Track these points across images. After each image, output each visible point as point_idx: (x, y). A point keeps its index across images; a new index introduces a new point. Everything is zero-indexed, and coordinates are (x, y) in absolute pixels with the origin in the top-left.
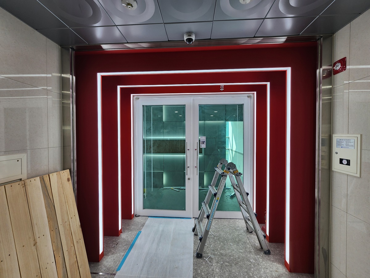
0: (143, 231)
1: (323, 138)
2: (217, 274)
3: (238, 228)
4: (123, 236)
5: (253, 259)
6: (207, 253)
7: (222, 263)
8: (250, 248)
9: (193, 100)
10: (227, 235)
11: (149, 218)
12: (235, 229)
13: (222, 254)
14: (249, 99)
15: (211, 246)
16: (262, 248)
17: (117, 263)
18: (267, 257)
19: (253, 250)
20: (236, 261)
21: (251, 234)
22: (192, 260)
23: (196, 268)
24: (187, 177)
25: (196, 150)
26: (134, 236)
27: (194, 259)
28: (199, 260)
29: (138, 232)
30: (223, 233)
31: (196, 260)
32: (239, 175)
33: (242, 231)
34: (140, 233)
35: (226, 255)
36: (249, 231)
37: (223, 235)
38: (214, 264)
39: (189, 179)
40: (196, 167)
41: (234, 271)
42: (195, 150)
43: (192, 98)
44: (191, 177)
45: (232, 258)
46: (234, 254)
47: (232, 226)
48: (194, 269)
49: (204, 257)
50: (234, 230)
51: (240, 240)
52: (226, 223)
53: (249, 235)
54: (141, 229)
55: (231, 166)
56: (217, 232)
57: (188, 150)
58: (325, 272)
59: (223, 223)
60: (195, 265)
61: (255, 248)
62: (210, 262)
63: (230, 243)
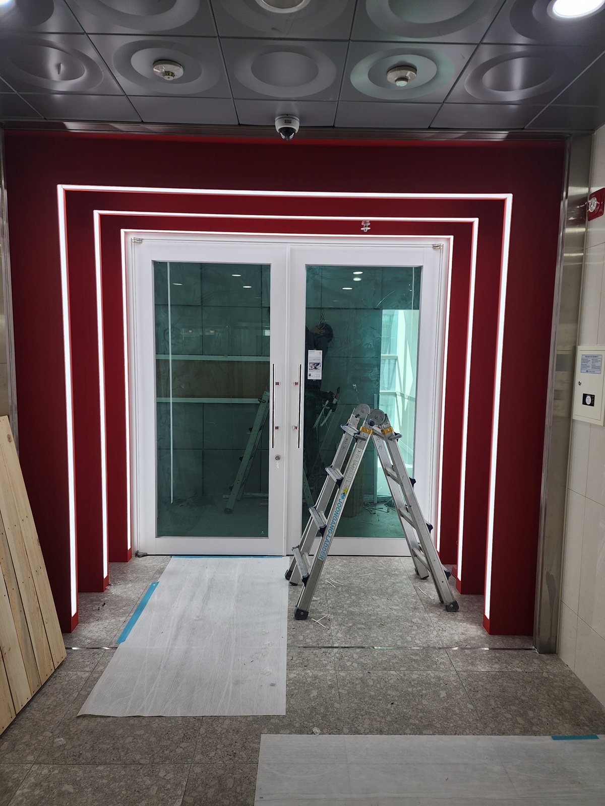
0: (162, 581)
1: (560, 353)
2: (339, 640)
3: (396, 572)
4: (114, 590)
5: (420, 618)
6: (320, 613)
7: (350, 625)
8: (416, 602)
9: (292, 250)
10: (369, 583)
11: (173, 558)
12: (389, 574)
13: (352, 613)
14: (436, 253)
15: (329, 602)
16: (442, 602)
17: (115, 632)
18: (450, 615)
19: (422, 606)
20: (381, 621)
21: (424, 581)
22: (285, 624)
23: (294, 633)
24: (272, 453)
25: (296, 384)
26: (142, 591)
27: (289, 621)
28: (300, 622)
29: (150, 584)
30: (359, 581)
31: (294, 622)
32: (395, 438)
33: (405, 577)
34: (156, 586)
35: (360, 614)
36: (420, 577)
37: (358, 583)
38: (332, 628)
39: (278, 458)
40: (296, 428)
41: (375, 635)
42: (293, 385)
43: (289, 246)
44: (284, 453)
45: (373, 618)
46: (379, 613)
47: (382, 568)
48: (289, 635)
49: (311, 618)
50: (385, 576)
51: (395, 592)
52: (367, 563)
53: (418, 584)
54: (157, 578)
55: (376, 418)
56: (344, 579)
57: (277, 384)
58: (551, 620)
59: (361, 563)
60: (291, 629)
61: (427, 603)
62: (325, 624)
63: (373, 597)
